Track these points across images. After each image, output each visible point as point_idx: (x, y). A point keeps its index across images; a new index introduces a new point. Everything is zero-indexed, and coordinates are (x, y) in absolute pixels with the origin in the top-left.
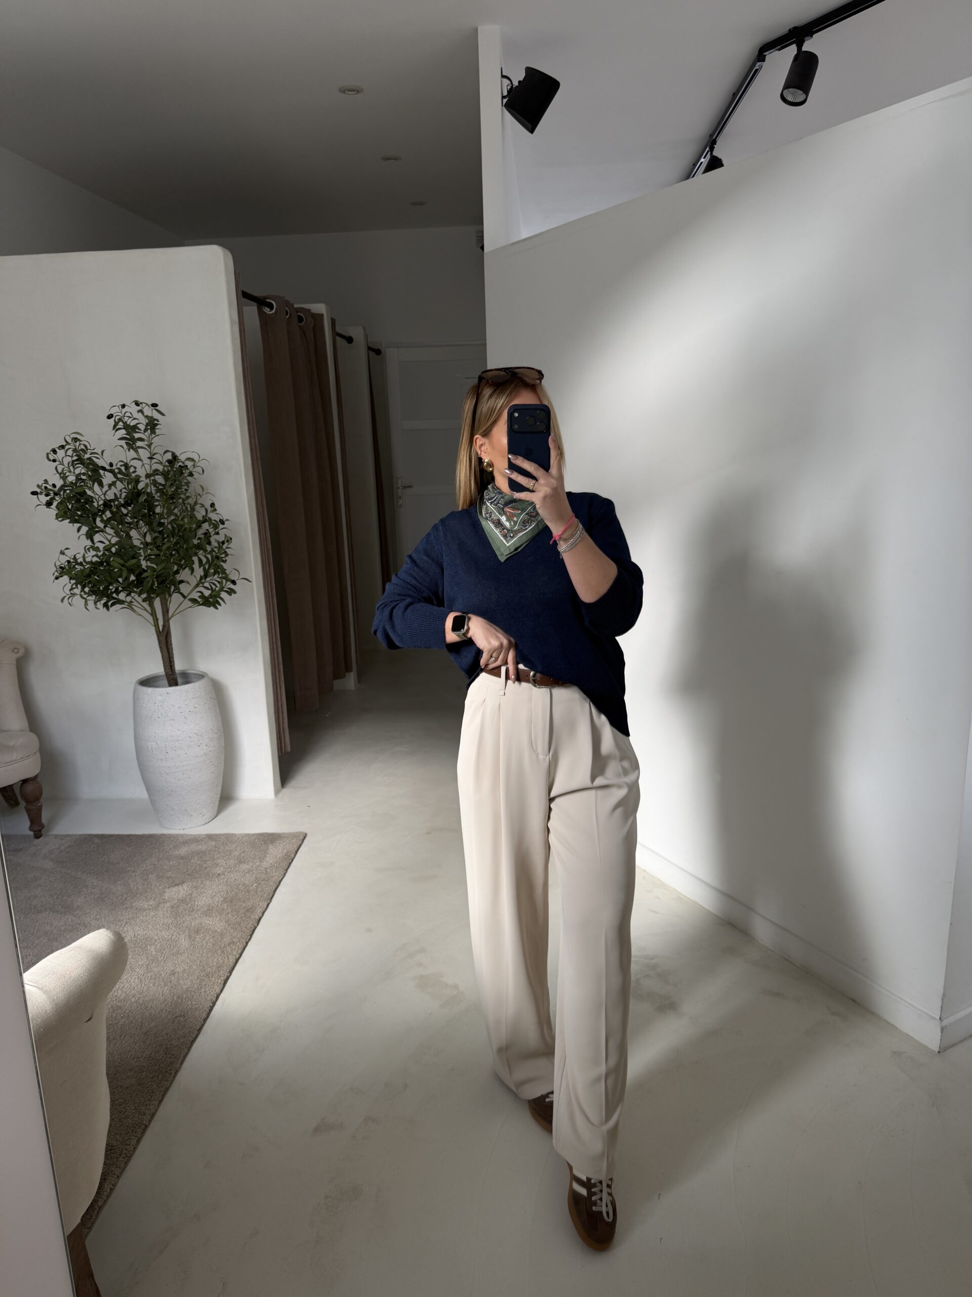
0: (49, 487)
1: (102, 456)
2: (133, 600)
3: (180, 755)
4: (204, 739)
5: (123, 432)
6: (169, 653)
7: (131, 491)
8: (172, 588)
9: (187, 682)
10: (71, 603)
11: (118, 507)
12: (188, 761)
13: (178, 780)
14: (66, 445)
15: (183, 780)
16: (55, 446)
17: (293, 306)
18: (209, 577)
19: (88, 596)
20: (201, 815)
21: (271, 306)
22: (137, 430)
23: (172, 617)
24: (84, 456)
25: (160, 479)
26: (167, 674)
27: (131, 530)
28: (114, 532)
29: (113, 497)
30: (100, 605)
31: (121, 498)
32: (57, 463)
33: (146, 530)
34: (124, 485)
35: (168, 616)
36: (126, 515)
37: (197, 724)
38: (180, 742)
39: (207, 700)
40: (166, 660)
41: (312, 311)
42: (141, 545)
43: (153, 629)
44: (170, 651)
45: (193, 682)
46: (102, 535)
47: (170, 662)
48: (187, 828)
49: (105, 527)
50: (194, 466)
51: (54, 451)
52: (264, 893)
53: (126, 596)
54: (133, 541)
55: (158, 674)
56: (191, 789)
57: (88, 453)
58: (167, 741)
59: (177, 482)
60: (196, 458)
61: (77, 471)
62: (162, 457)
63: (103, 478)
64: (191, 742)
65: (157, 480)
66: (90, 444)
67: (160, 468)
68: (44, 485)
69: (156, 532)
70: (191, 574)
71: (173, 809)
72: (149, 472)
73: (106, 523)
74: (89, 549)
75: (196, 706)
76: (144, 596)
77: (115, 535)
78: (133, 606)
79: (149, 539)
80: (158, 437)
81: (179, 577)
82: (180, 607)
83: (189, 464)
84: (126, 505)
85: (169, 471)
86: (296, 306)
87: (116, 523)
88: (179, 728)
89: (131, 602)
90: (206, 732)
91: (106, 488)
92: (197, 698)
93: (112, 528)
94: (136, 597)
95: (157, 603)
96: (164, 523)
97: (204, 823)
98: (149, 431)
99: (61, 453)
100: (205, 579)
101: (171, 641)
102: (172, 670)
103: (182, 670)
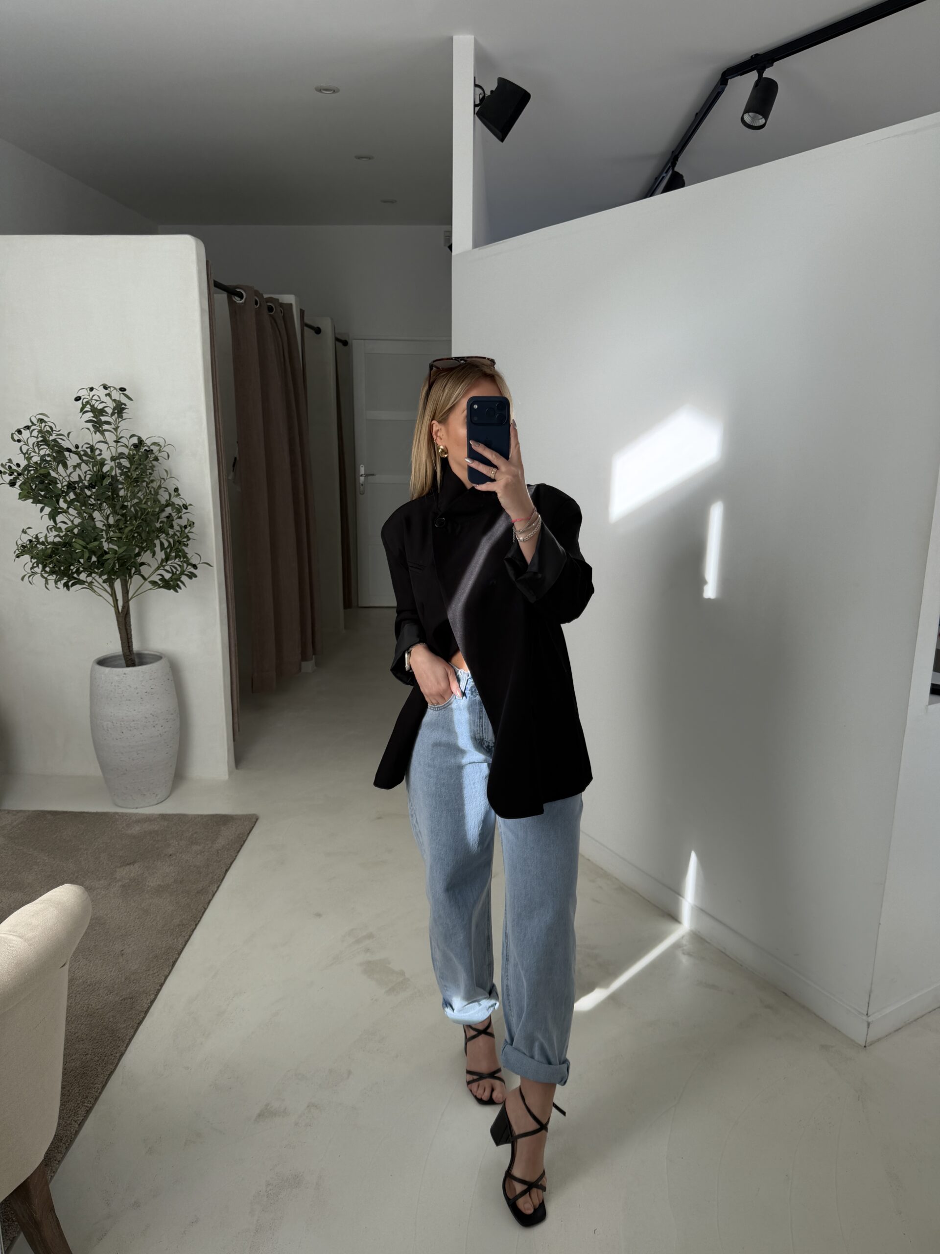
0: (14, 467)
1: (69, 437)
3: (135, 735)
4: (159, 720)
5: (89, 416)
6: (127, 634)
7: (96, 474)
8: (133, 570)
9: (144, 664)
10: (31, 582)
11: (82, 489)
12: (142, 741)
13: (133, 760)
14: (31, 426)
15: (138, 759)
16: (21, 426)
17: (263, 296)
18: (171, 560)
19: (48, 576)
20: (154, 795)
21: (241, 296)
22: (104, 414)
23: (132, 598)
24: (49, 437)
25: (125, 463)
26: (124, 655)
27: (93, 511)
28: (77, 513)
29: (77, 479)
30: (60, 584)
31: (85, 480)
32: (22, 443)
33: (109, 512)
34: (89, 467)
35: (128, 597)
36: (90, 497)
37: (153, 705)
38: (136, 722)
39: (164, 681)
40: (124, 641)
41: (280, 301)
42: (103, 526)
43: (112, 610)
44: (129, 632)
45: (151, 663)
46: (65, 515)
47: (128, 643)
48: (139, 808)
49: (68, 508)
50: (160, 451)
52: (215, 875)
53: (87, 577)
54: (96, 523)
55: (117, 654)
56: (146, 769)
57: (53, 435)
58: (123, 721)
59: (142, 466)
60: (162, 443)
61: (42, 453)
62: (128, 441)
63: (68, 460)
64: (147, 722)
65: (122, 463)
66: (55, 425)
67: (126, 451)
68: (8, 464)
69: (118, 515)
70: (153, 557)
71: (126, 788)
72: (114, 455)
73: (70, 504)
74: (51, 529)
75: (153, 687)
76: (105, 577)
77: (77, 516)
78: (93, 586)
79: (111, 521)
80: (125, 420)
81: (139, 560)
82: (139, 590)
83: (155, 449)
84: (91, 486)
85: (134, 455)
86: (266, 296)
87: (79, 504)
88: (136, 709)
89: (92, 582)
90: (162, 712)
91: (70, 470)
92: (154, 679)
93: (75, 509)
94: (97, 578)
95: (118, 584)
96: (127, 506)
97: (156, 802)
98: (116, 415)
99: (26, 434)
100: (166, 562)
101: (130, 622)
102: (130, 651)
103: (138, 650)
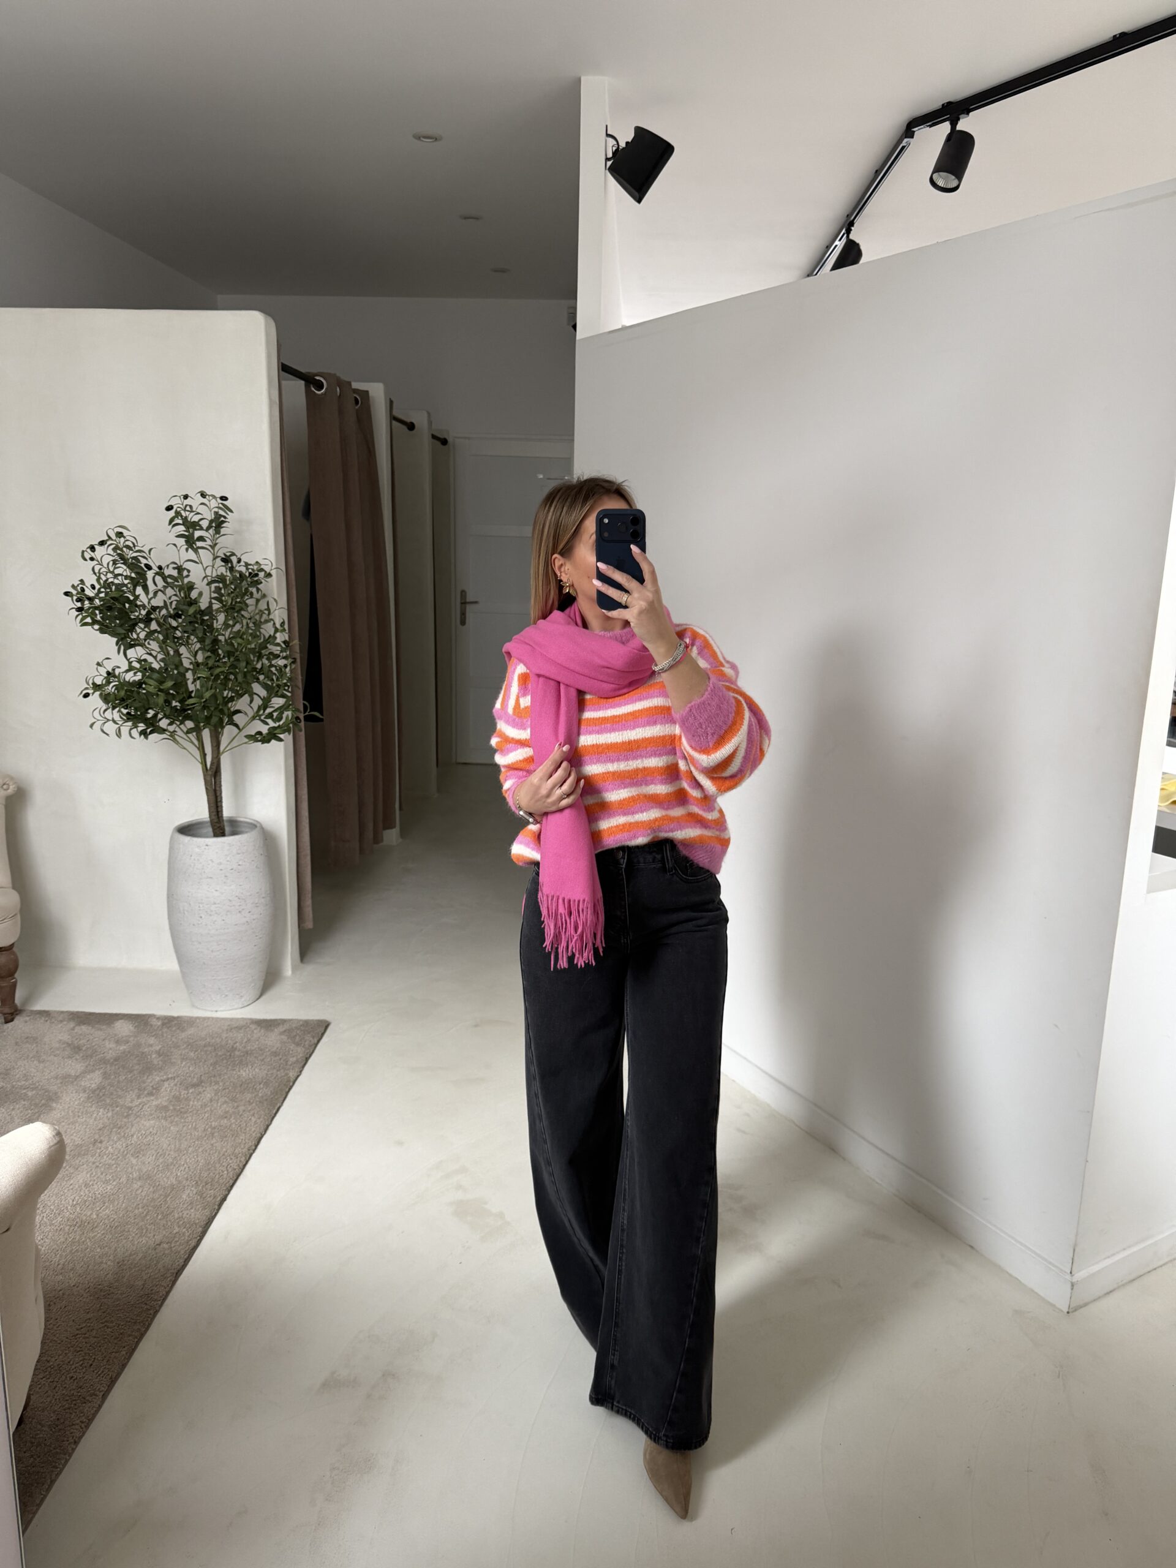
2: (177, 729)
3: (215, 921)
4: (246, 905)
5: (180, 529)
6: (216, 797)
7: (183, 600)
8: (226, 719)
9: (234, 833)
11: (165, 618)
12: (224, 929)
13: (213, 951)
14: (107, 540)
15: (218, 951)
16: (95, 542)
19: (122, 722)
20: (237, 996)
21: (321, 386)
22: (199, 528)
23: (223, 753)
24: (128, 554)
26: (213, 821)
27: (180, 646)
30: (136, 732)
31: (171, 608)
32: (96, 562)
33: (198, 646)
34: (175, 591)
35: (219, 751)
36: (176, 628)
37: (240, 885)
38: (219, 905)
39: (256, 857)
40: (212, 805)
42: (190, 665)
43: (200, 766)
44: (218, 794)
45: (242, 833)
47: (217, 807)
49: (146, 640)
51: (92, 548)
53: (169, 724)
54: (183, 660)
55: (201, 820)
57: (134, 551)
58: (202, 903)
64: (231, 906)
66: (137, 543)
70: (249, 703)
71: (204, 985)
75: (240, 863)
76: (191, 725)
79: (200, 658)
81: (233, 706)
82: (233, 742)
87: (163, 637)
88: (218, 889)
89: (175, 731)
90: (251, 895)
91: (151, 595)
92: (243, 853)
94: (181, 726)
95: (206, 734)
98: (213, 529)
99: (100, 551)
100: (264, 711)
101: (220, 782)
102: (218, 818)
103: (232, 817)
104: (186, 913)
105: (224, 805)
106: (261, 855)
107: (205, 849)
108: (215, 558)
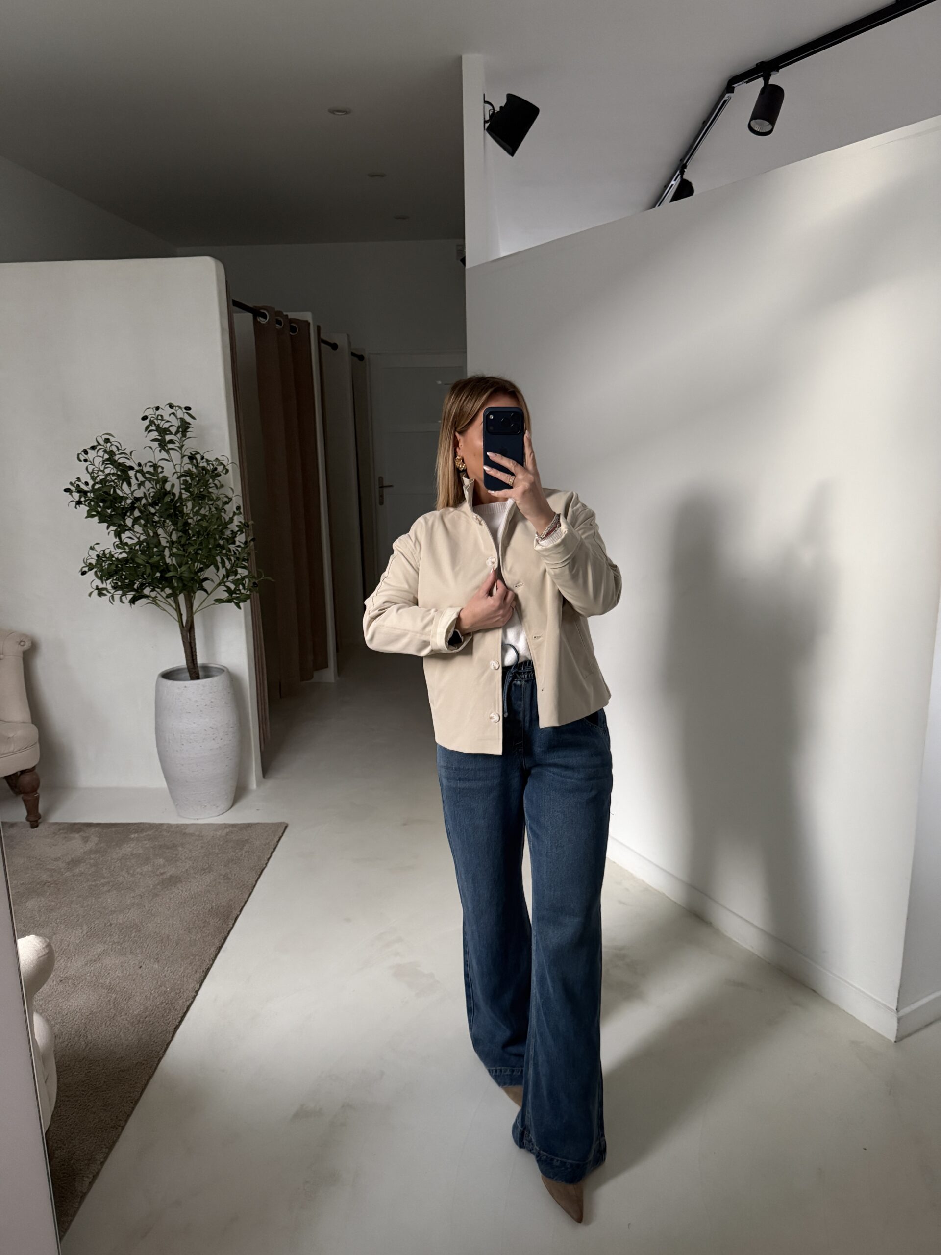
0: (82, 486)
1: (131, 455)
3: (194, 748)
4: (219, 733)
5: (154, 434)
6: (191, 648)
7: (159, 491)
8: (196, 585)
9: (206, 677)
11: (146, 506)
12: (202, 753)
13: (193, 771)
14: (97, 445)
15: (197, 771)
16: (87, 447)
18: (233, 575)
19: (115, 591)
20: (214, 807)
21: (264, 316)
22: (169, 433)
23: (196, 612)
24: (114, 457)
26: (189, 667)
30: (126, 599)
31: (150, 497)
32: (88, 463)
35: (192, 611)
37: (213, 718)
38: (195, 735)
39: (225, 695)
40: (188, 654)
41: (297, 319)
42: (167, 543)
43: (178, 624)
44: (193, 646)
45: (213, 676)
46: (131, 532)
47: (192, 656)
49: (133, 525)
51: (86, 452)
53: (151, 591)
55: (180, 667)
56: (205, 781)
58: (183, 734)
61: (107, 471)
63: (131, 479)
66: (121, 447)
68: (77, 483)
69: (180, 531)
70: (215, 573)
71: (188, 799)
72: (180, 473)
73: (136, 521)
74: (116, 545)
75: (213, 700)
76: (169, 591)
77: (142, 532)
81: (203, 575)
82: (203, 604)
87: (144, 521)
88: (195, 721)
89: (156, 597)
90: (222, 726)
91: (134, 489)
93: (140, 526)
94: (160, 592)
95: (181, 598)
99: (92, 454)
100: (228, 578)
101: (194, 636)
102: (194, 664)
103: (203, 664)
104: (171, 741)
105: (198, 654)
106: (229, 693)
107: (184, 689)
108: (183, 457)
